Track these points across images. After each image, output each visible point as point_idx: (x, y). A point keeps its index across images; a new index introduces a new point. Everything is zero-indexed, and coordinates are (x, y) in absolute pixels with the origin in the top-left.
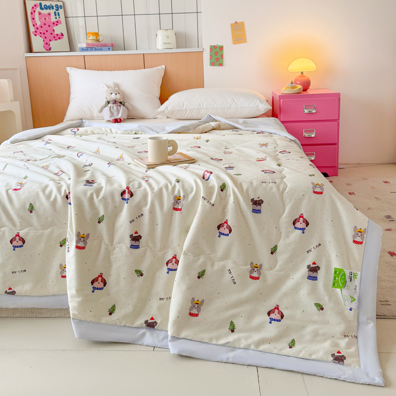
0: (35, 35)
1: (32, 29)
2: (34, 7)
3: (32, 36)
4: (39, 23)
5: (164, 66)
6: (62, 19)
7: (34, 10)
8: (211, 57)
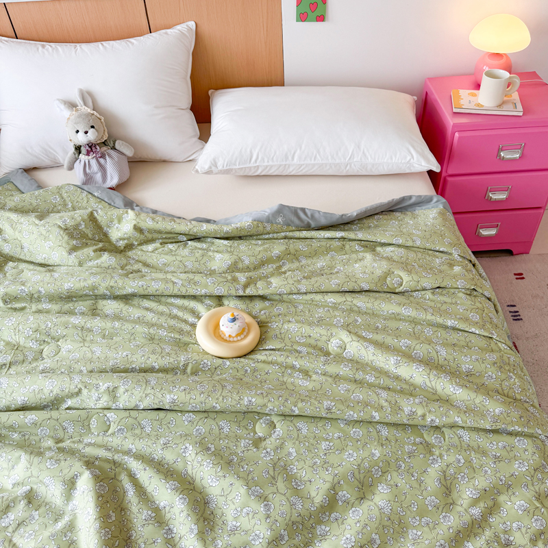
5: (193, 23)
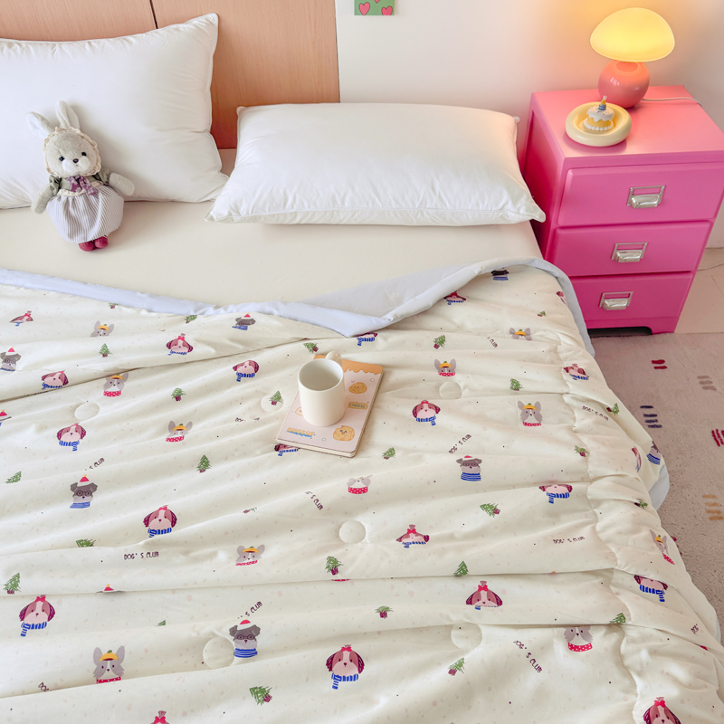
5: (215, 16)
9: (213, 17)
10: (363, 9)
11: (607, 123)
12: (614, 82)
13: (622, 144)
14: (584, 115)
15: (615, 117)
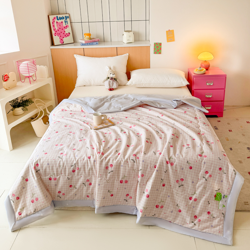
0: (55, 35)
1: (53, 32)
2: (54, 19)
3: (54, 36)
4: (57, 28)
6: (69, 24)
7: (54, 21)
8: (154, 49)
9: (128, 54)
10: (155, 53)
11: (201, 70)
12: (203, 65)
13: (204, 74)
14: (197, 70)
15: (203, 70)
